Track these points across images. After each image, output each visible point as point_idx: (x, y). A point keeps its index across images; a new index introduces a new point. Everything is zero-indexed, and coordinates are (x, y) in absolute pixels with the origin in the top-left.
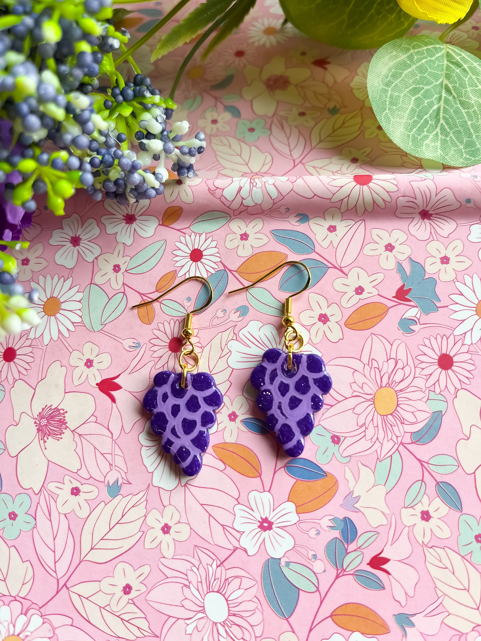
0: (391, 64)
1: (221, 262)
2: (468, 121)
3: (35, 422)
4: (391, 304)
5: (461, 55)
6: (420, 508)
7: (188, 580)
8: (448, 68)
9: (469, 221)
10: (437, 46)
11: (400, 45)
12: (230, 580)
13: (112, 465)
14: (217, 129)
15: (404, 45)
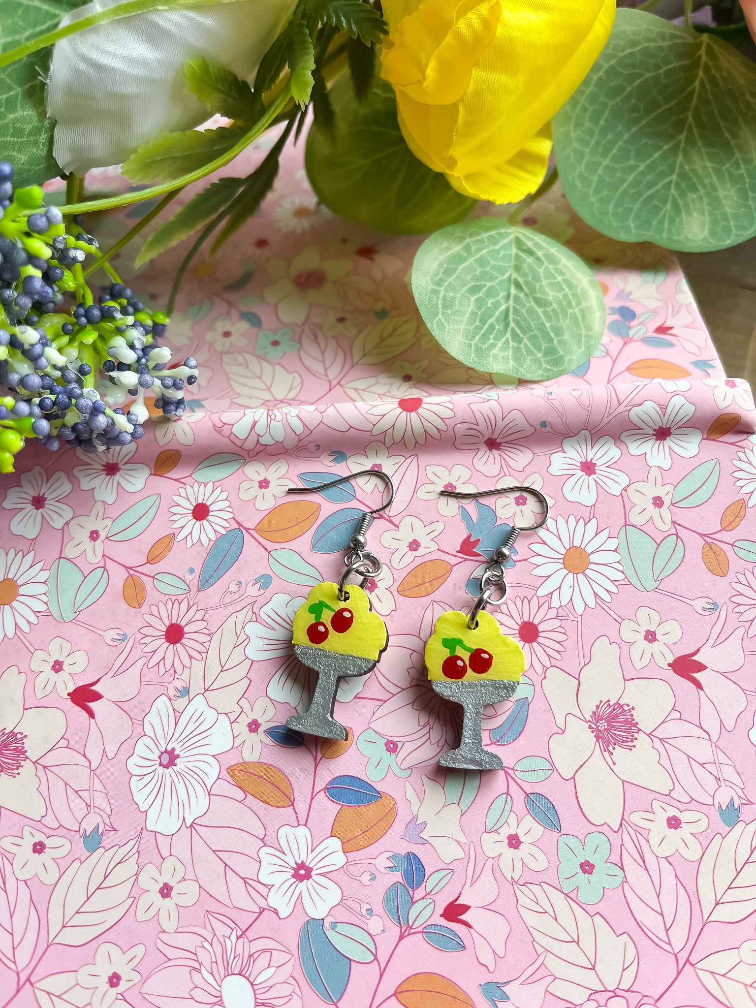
0: (442, 258)
1: (233, 518)
2: (546, 323)
4: (456, 560)
5: (532, 240)
6: (506, 832)
7: (197, 961)
8: (517, 256)
9: (549, 449)
10: (503, 231)
11: (453, 234)
12: (255, 956)
13: (90, 806)
14: (231, 344)
15: (458, 234)
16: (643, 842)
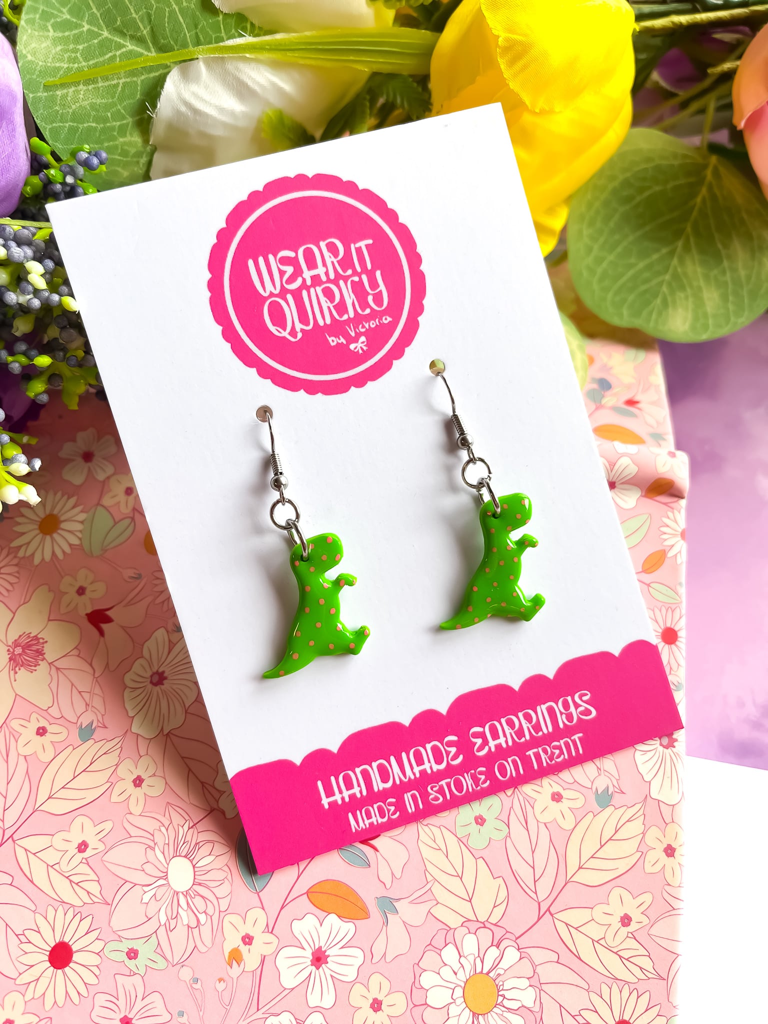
3: (8, 650)
7: (154, 841)
12: (201, 844)
13: (89, 705)
16: (529, 808)
